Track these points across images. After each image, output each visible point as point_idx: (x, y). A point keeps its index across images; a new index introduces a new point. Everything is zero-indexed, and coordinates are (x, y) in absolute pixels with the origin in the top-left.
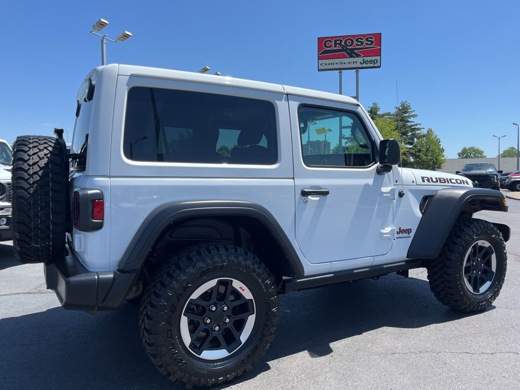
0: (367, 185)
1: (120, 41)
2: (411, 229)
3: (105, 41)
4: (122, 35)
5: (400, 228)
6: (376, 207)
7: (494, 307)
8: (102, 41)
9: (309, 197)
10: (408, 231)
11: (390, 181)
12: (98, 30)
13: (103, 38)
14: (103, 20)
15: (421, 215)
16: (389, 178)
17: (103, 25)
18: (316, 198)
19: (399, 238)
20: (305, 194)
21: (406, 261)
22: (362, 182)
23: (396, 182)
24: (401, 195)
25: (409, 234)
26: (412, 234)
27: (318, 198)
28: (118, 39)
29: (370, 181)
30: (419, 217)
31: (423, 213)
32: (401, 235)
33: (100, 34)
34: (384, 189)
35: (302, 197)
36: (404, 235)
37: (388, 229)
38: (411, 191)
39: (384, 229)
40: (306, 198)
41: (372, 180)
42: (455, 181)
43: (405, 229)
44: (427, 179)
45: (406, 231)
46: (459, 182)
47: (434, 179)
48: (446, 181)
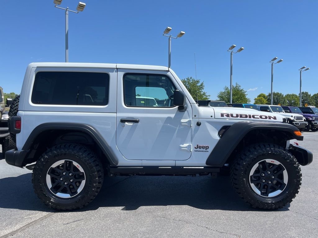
0: (169, 118)
1: (179, 37)
2: (208, 147)
3: (170, 39)
4: (180, 34)
5: (198, 145)
7: (289, 210)
8: (169, 38)
9: (126, 123)
11: (189, 116)
12: (167, 33)
13: (170, 37)
14: (168, 28)
15: (218, 138)
16: (188, 114)
17: (169, 30)
18: (131, 124)
20: (123, 121)
21: (205, 167)
23: (195, 116)
24: (199, 124)
25: (206, 149)
26: (210, 150)
27: (132, 124)
28: (178, 36)
29: (172, 116)
30: (217, 140)
31: (221, 137)
32: (198, 149)
33: (168, 35)
34: (183, 121)
35: (121, 123)
36: (202, 149)
37: (185, 145)
38: (209, 122)
39: (183, 145)
40: (124, 123)
41: (174, 115)
42: (259, 117)
43: (203, 146)
44: (226, 115)
45: (203, 147)
46: (264, 117)
47: (235, 115)
48: (248, 116)
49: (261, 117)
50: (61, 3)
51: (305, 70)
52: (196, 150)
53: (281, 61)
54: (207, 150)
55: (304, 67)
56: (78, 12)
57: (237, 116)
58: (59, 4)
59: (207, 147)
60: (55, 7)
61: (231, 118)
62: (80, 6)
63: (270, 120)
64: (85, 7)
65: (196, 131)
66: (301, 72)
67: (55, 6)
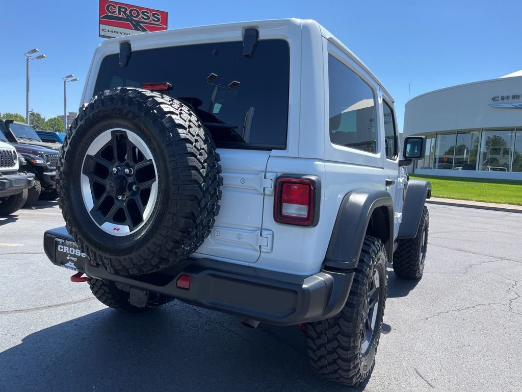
51: (71, 81)
53: (42, 57)
55: (71, 76)
66: (65, 82)
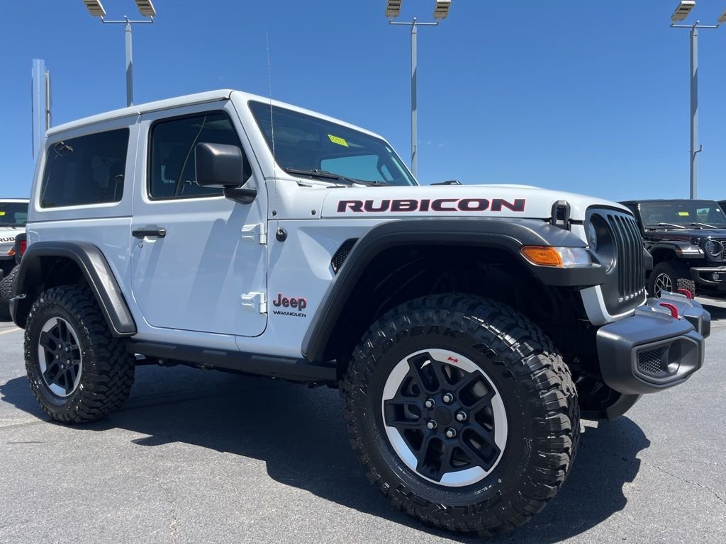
0: (220, 221)
2: (304, 302)
5: (280, 296)
6: (234, 257)
9: (145, 239)
10: (301, 304)
11: (260, 213)
12: (682, 20)
15: (330, 277)
16: (259, 209)
17: (687, 8)
19: (279, 313)
20: (139, 234)
22: (212, 217)
23: (274, 214)
24: (281, 237)
25: (300, 309)
26: (311, 312)
27: (154, 241)
29: (226, 215)
30: (327, 281)
31: (335, 273)
32: (281, 308)
34: (245, 228)
35: (134, 238)
36: (290, 309)
37: (252, 295)
38: (307, 230)
39: (247, 293)
40: (141, 240)
41: (230, 213)
42: (455, 205)
43: (292, 300)
44: (353, 204)
45: (293, 303)
46: (476, 204)
47: (377, 205)
48: (419, 205)
49: (464, 205)
50: (399, 13)
52: (277, 309)
54: (304, 311)
56: (438, 23)
57: (385, 205)
58: (395, 16)
59: (302, 303)
60: (390, 24)
61: (366, 213)
62: (438, 7)
63: (496, 214)
64: (449, 8)
65: (276, 255)
67: (390, 22)
